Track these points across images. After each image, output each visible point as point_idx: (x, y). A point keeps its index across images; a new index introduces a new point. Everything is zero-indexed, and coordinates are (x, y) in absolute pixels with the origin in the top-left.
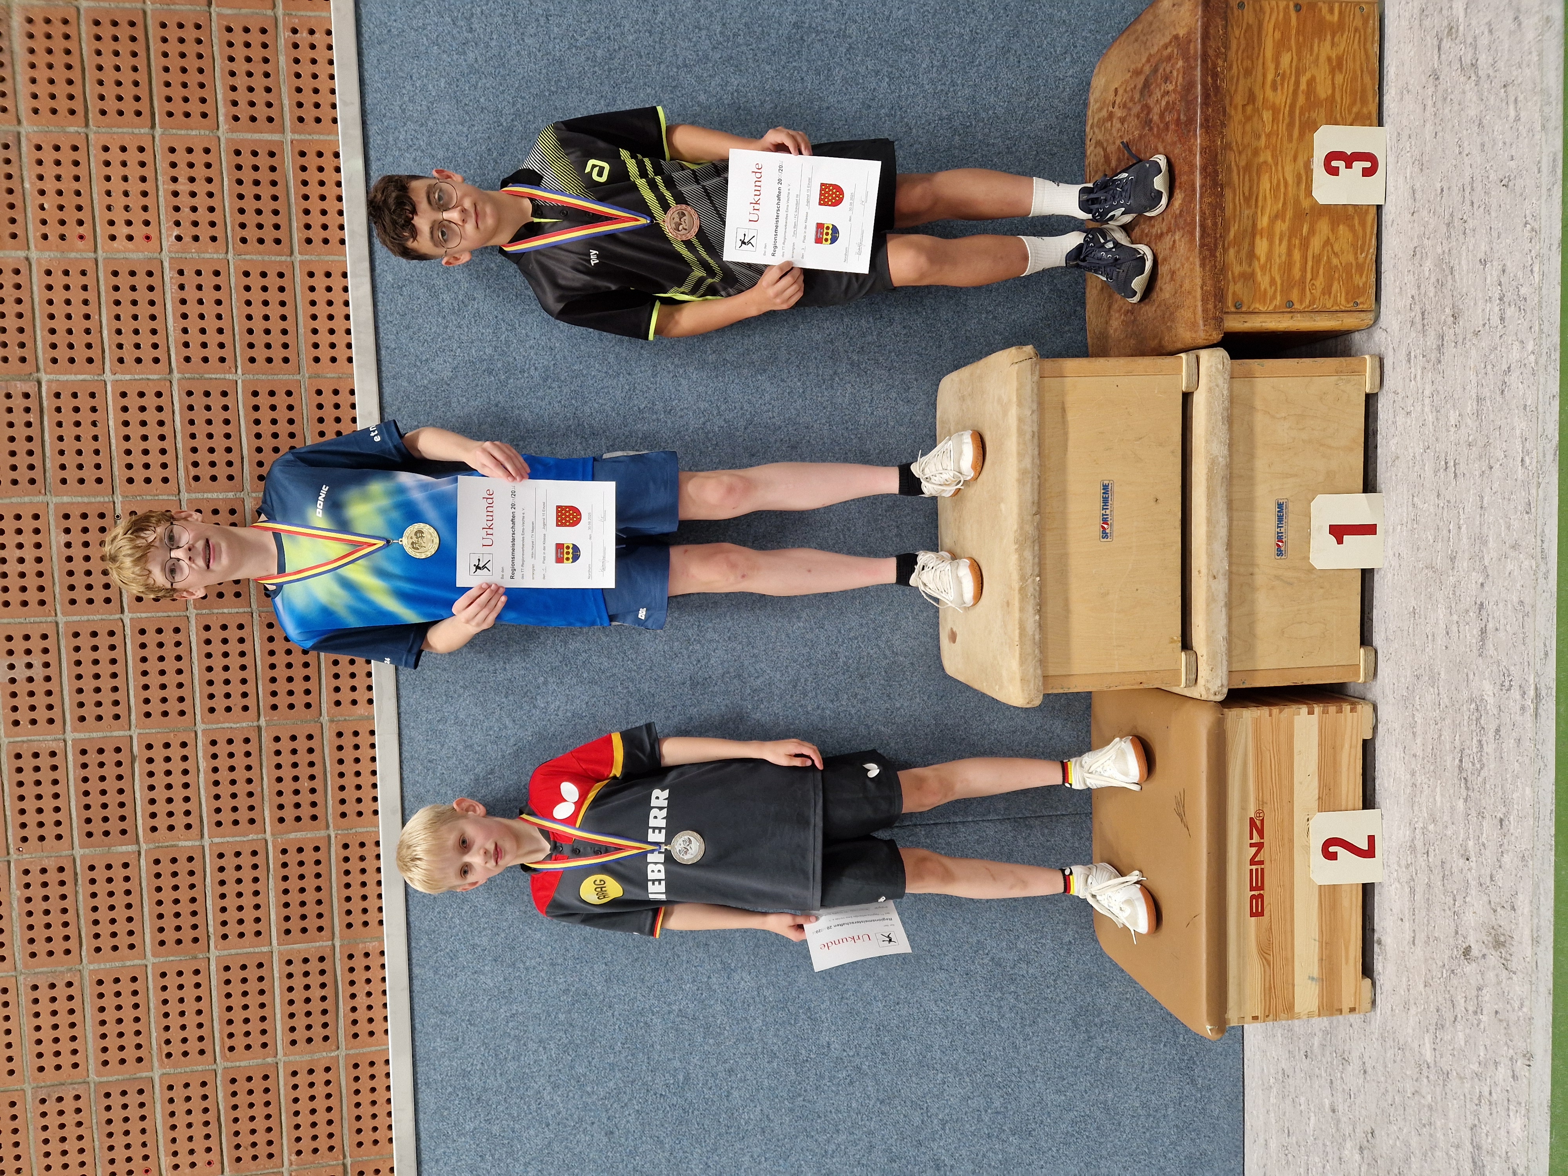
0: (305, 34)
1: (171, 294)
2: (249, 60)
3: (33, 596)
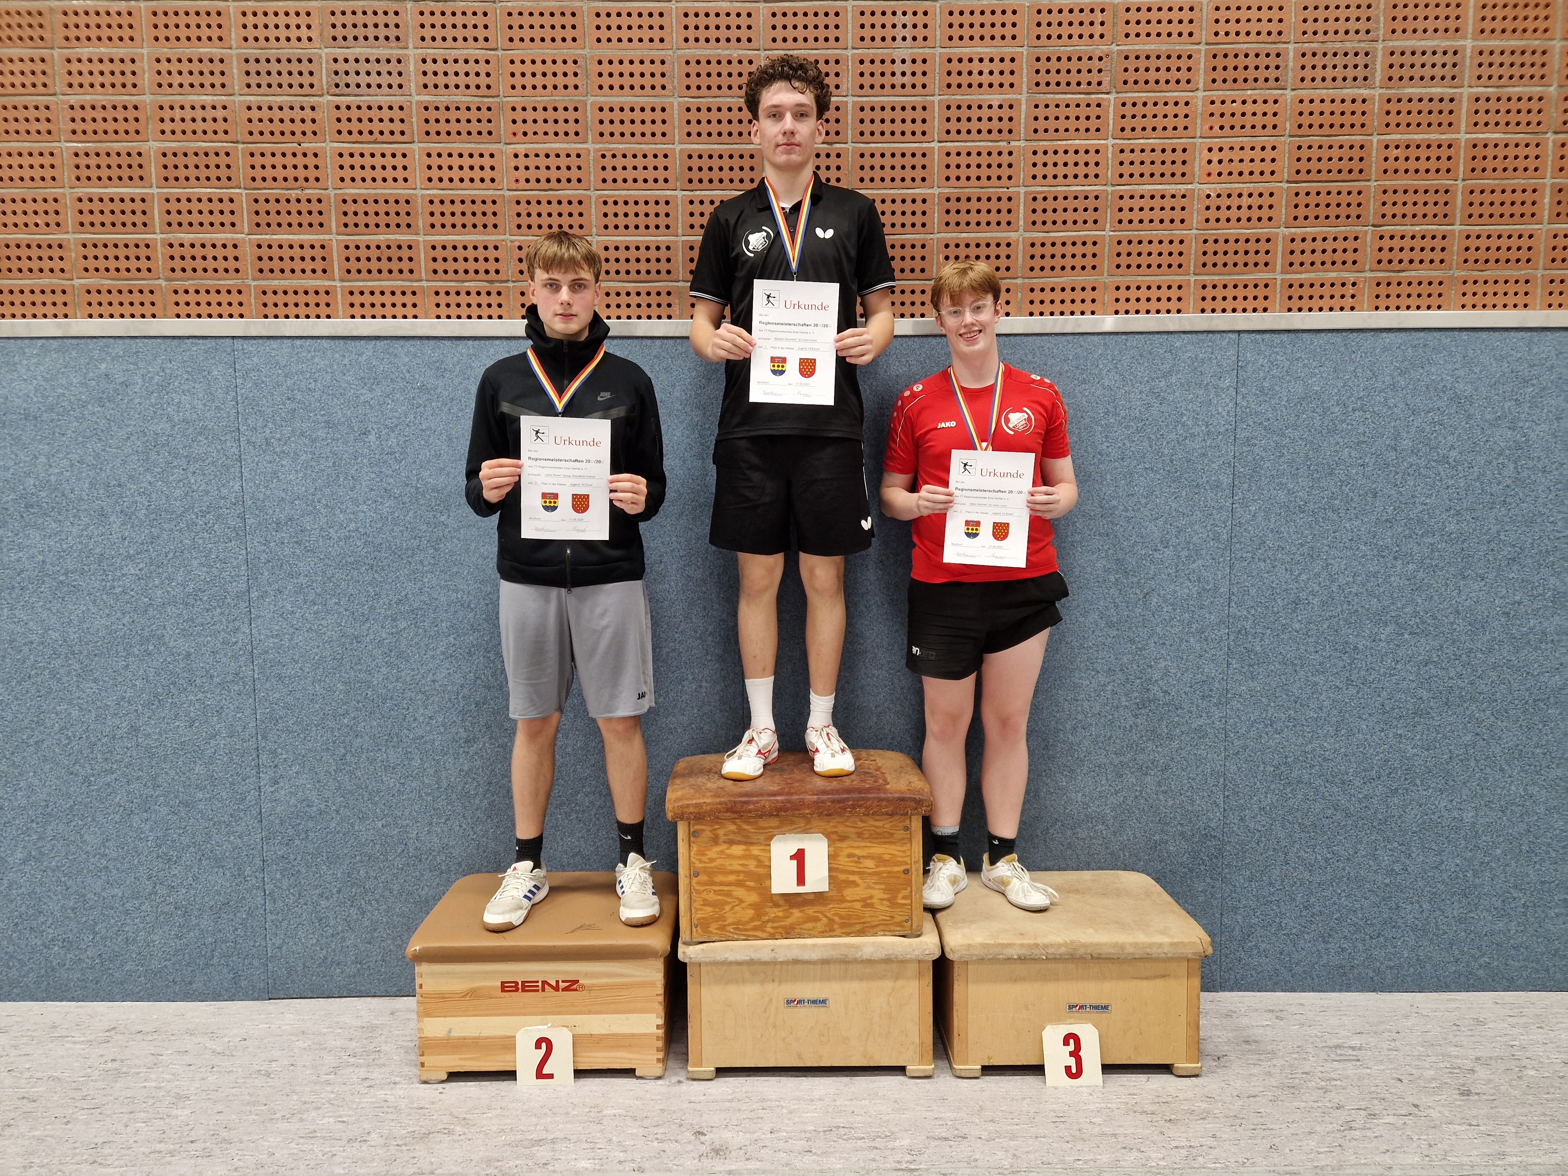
0: (1352, 292)
1: (1169, 188)
2: (1334, 251)
3: (954, 79)
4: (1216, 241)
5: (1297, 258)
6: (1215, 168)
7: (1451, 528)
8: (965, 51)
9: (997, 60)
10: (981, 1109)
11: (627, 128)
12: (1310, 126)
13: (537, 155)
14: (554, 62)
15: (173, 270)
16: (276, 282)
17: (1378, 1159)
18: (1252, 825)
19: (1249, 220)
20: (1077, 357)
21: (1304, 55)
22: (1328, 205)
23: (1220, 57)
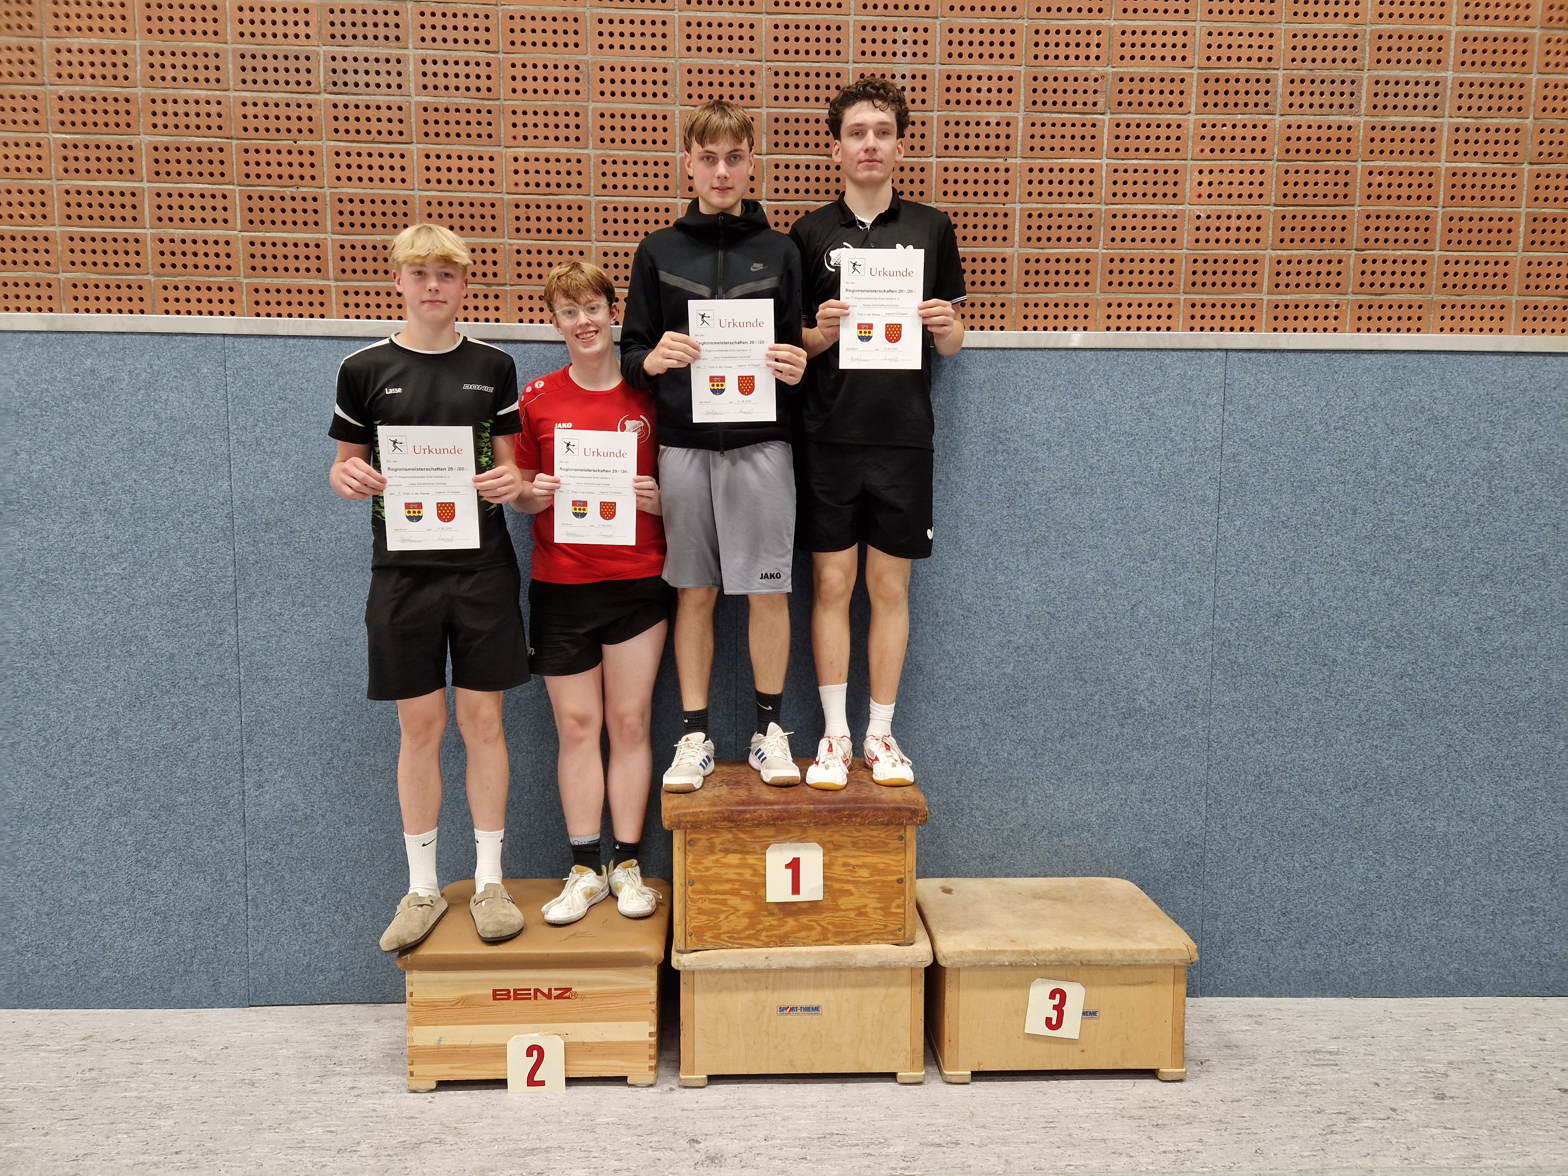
0: (1334, 313)
1: (1161, 208)
2: (1319, 273)
3: (953, 96)
4: (1205, 261)
5: (1283, 279)
6: (1205, 190)
7: (1427, 545)
8: (965, 68)
9: (995, 78)
10: (973, 1115)
11: (629, 135)
12: (1298, 151)
13: (537, 160)
14: (556, 67)
15: (163, 266)
16: (269, 280)
17: (1359, 1162)
18: (1233, 834)
19: (1237, 241)
20: (1069, 372)
21: (1292, 82)
22: (1313, 229)
23: (1212, 82)
